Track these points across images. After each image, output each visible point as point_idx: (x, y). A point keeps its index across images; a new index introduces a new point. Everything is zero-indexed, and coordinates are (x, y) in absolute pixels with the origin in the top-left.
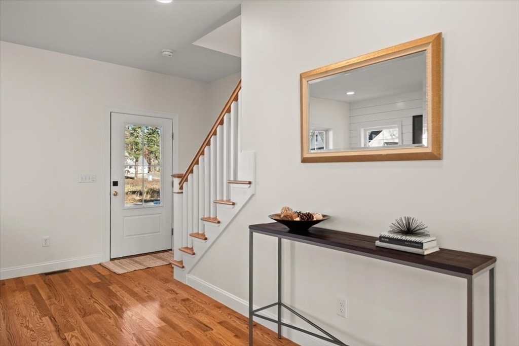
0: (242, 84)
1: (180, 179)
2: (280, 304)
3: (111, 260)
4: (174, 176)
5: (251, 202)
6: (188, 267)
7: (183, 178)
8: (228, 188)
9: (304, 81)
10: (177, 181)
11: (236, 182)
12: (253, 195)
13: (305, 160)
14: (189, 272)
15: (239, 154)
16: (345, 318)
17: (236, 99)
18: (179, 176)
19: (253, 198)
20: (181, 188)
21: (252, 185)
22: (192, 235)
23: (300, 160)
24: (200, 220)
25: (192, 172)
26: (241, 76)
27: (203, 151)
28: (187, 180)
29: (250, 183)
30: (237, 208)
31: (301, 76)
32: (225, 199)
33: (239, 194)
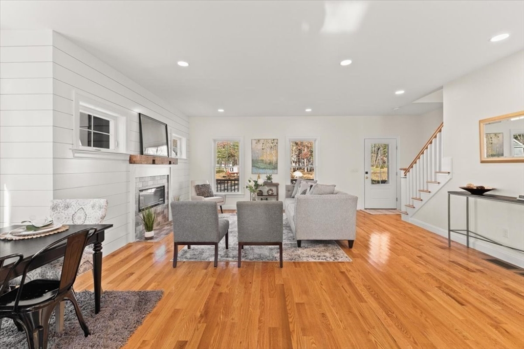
0: (444, 124)
1: (405, 171)
2: (468, 231)
3: (365, 209)
4: (401, 169)
5: (449, 182)
6: (410, 215)
7: (407, 170)
8: (435, 176)
9: (481, 124)
10: (403, 172)
11: (440, 172)
12: (451, 179)
13: (482, 162)
14: (411, 217)
15: (442, 159)
16: (507, 238)
17: (440, 131)
18: (404, 170)
19: (451, 180)
20: (406, 175)
21: (450, 174)
22: (413, 198)
23: (479, 162)
24: (418, 191)
25: (412, 167)
26: (443, 120)
27: (423, 152)
28: (409, 171)
29: (449, 173)
30: (441, 185)
31: (480, 121)
32: (433, 181)
33: (442, 178)
